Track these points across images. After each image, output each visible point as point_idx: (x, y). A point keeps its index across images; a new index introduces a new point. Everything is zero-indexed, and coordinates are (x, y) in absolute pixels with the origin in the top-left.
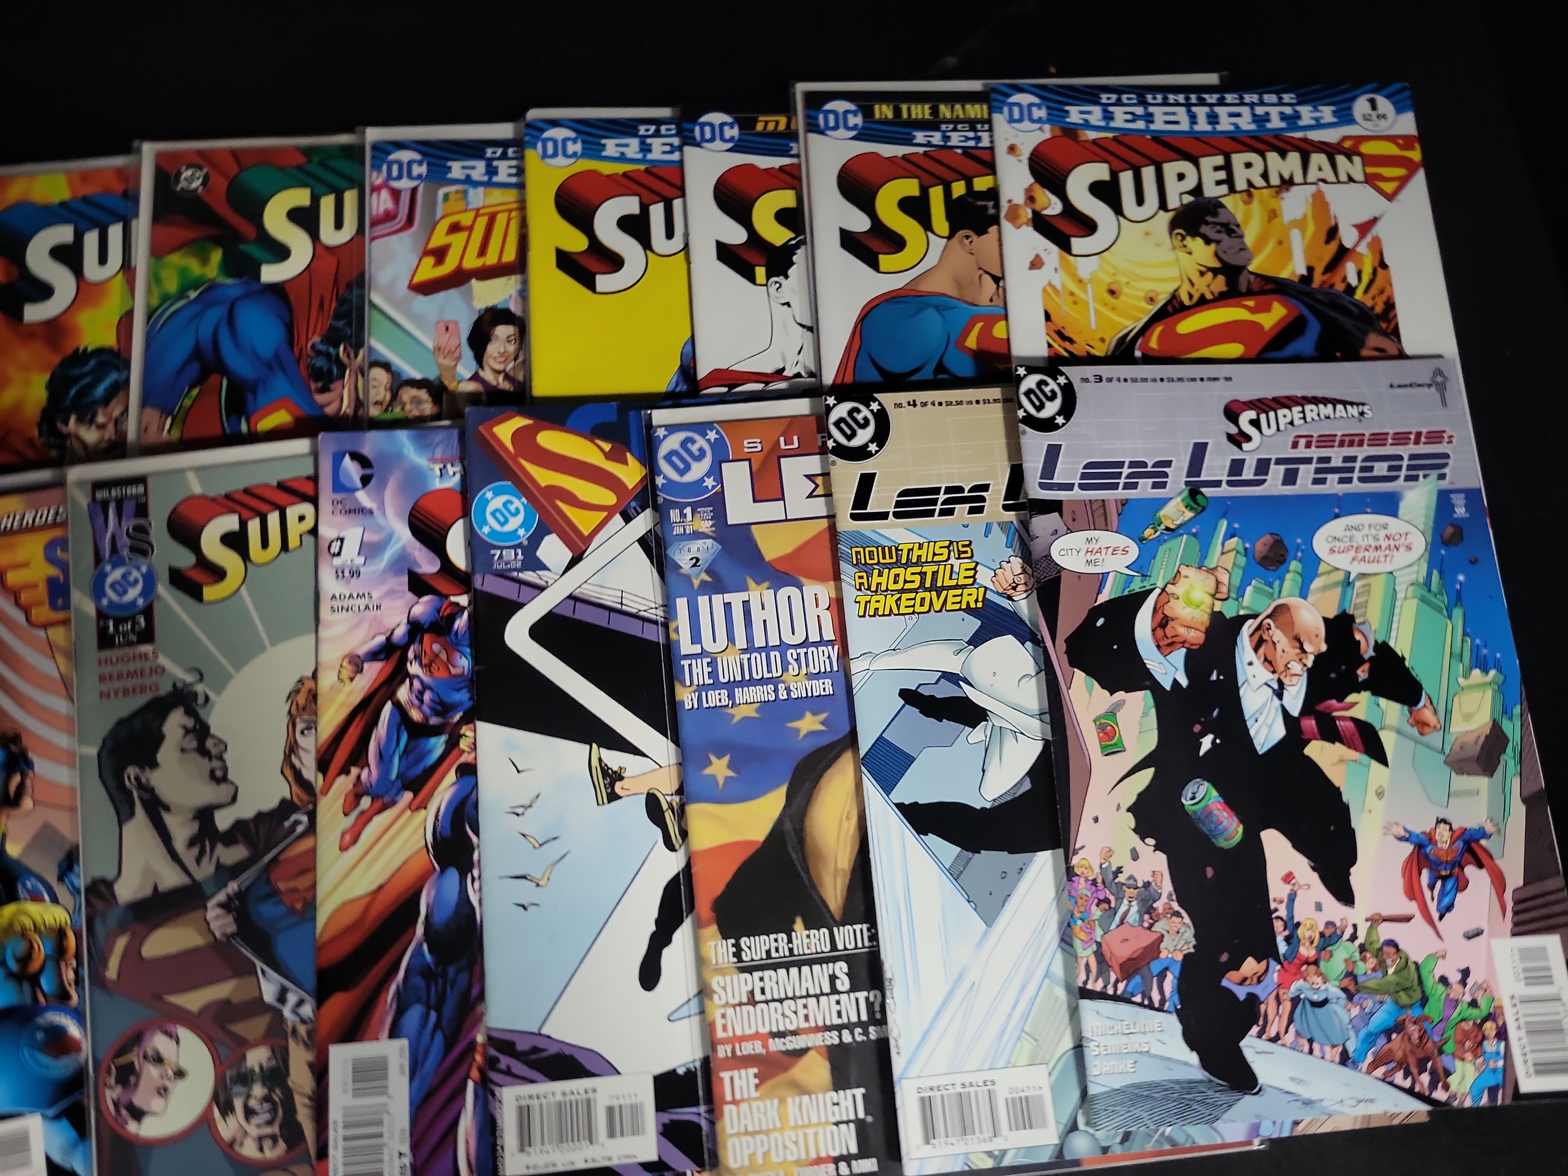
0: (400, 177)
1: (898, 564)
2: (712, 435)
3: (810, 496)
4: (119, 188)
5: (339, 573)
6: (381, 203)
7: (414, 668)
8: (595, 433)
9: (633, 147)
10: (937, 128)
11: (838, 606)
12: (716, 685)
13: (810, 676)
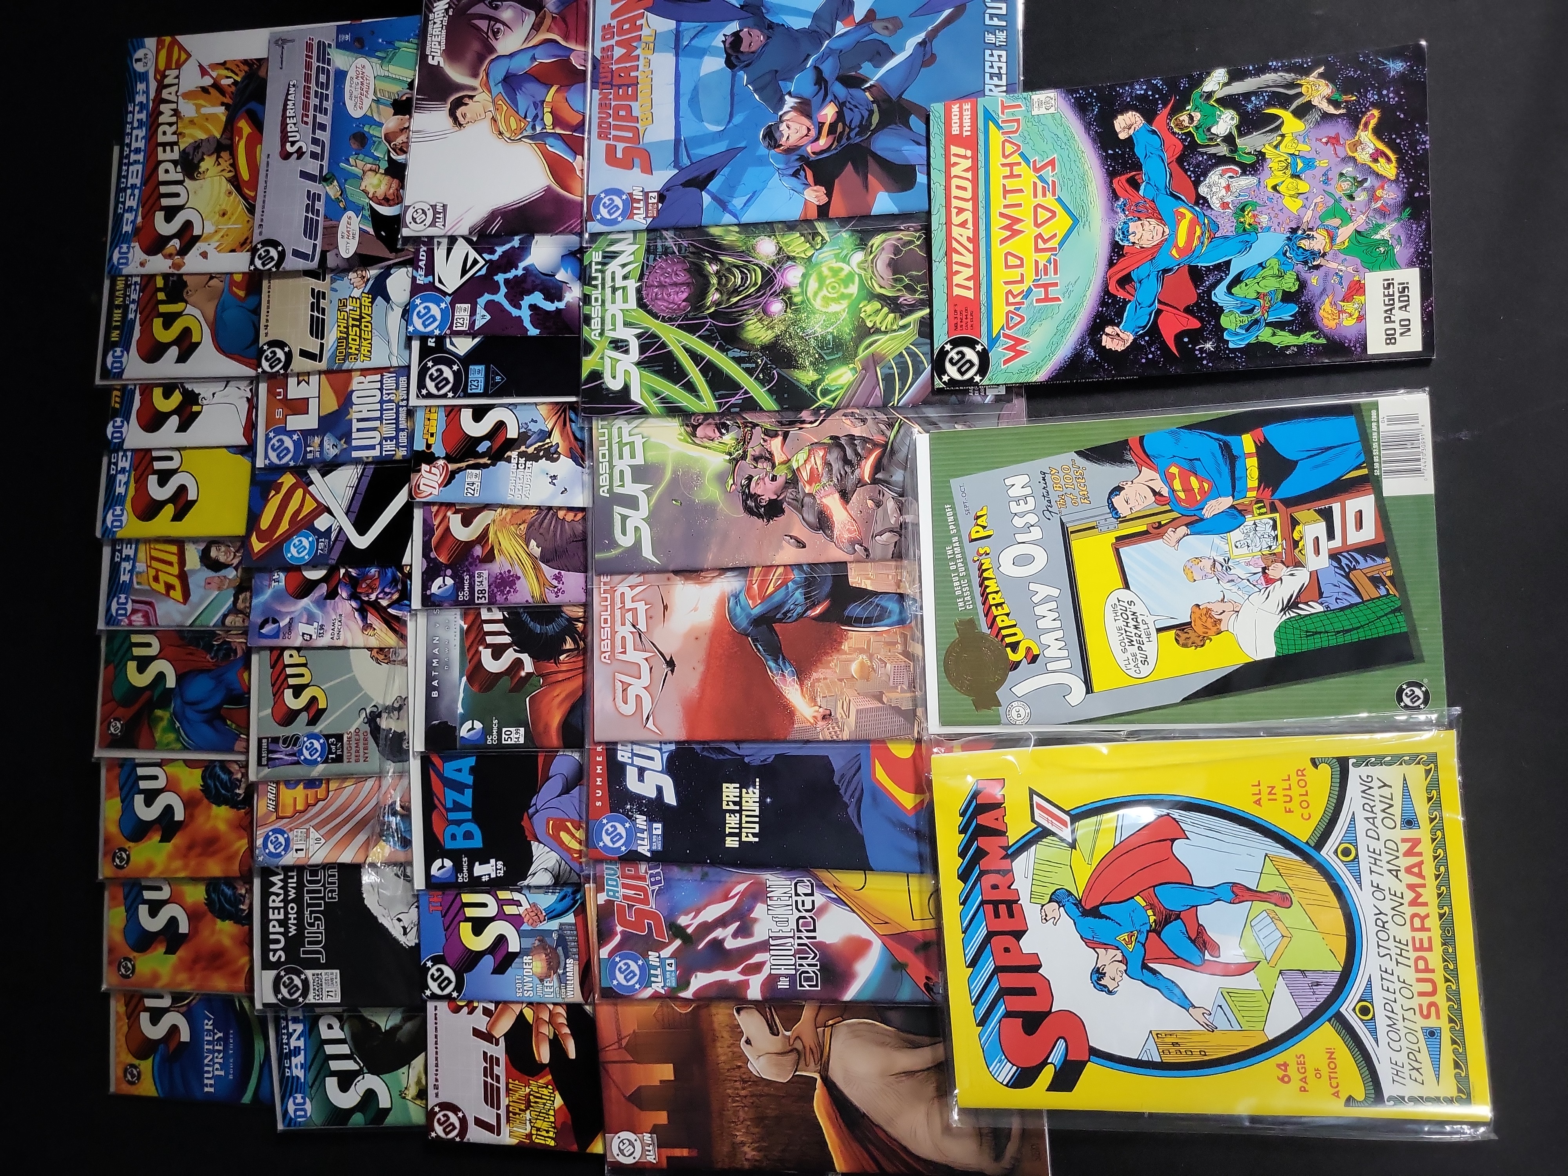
0: (125, 609)
1: (347, 339)
2: (271, 435)
3: (308, 383)
4: (117, 770)
5: (320, 635)
6: (138, 619)
7: (373, 597)
8: (266, 500)
9: (122, 478)
10: (128, 306)
11: (365, 372)
12: (396, 437)
13: (397, 388)
